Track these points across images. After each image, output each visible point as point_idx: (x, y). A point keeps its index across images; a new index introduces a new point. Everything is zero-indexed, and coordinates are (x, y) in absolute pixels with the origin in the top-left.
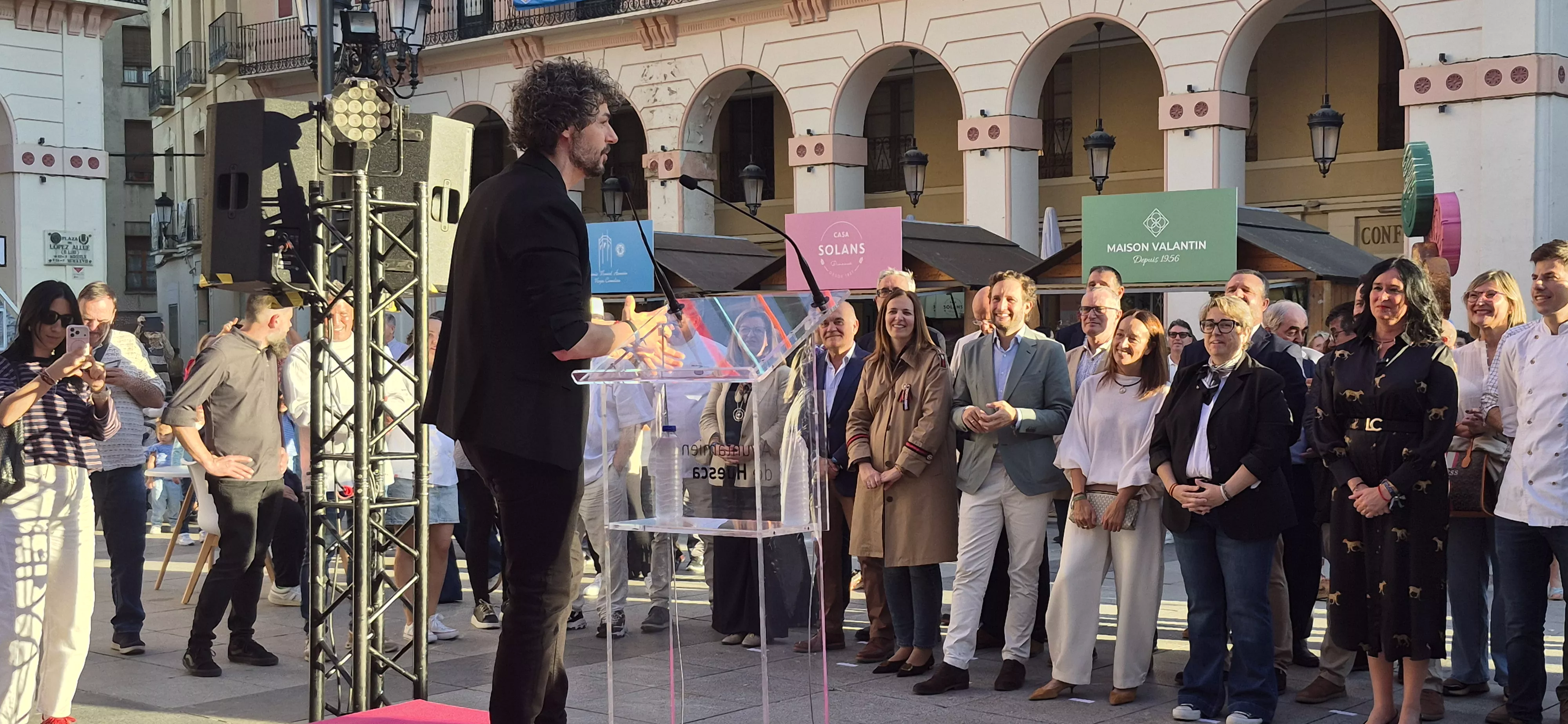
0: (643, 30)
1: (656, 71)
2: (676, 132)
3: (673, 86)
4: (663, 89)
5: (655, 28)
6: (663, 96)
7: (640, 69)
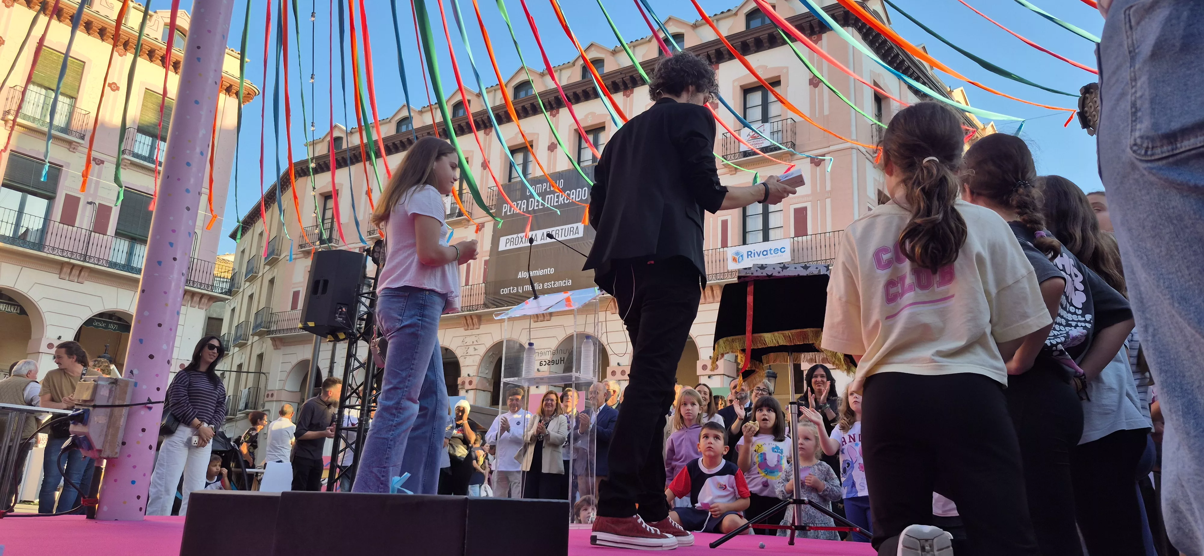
0: (465, 321)
1: (469, 340)
2: (475, 368)
3: (476, 347)
4: (471, 348)
5: (471, 321)
6: (471, 351)
7: (462, 339)
